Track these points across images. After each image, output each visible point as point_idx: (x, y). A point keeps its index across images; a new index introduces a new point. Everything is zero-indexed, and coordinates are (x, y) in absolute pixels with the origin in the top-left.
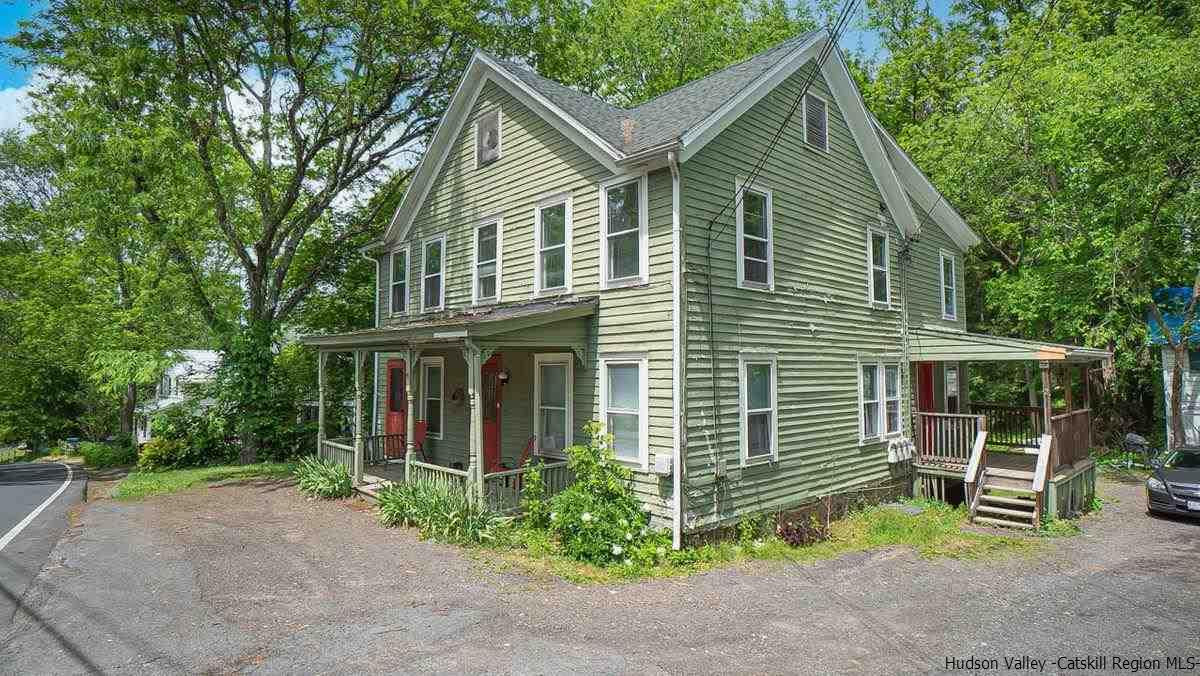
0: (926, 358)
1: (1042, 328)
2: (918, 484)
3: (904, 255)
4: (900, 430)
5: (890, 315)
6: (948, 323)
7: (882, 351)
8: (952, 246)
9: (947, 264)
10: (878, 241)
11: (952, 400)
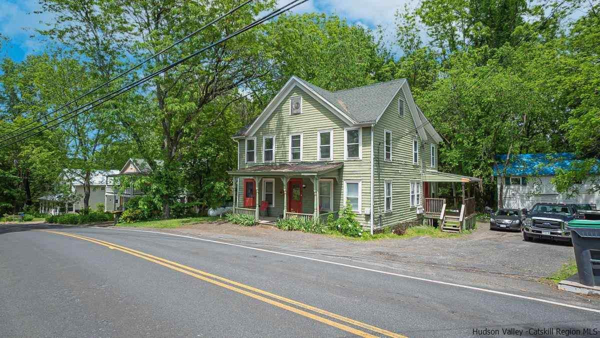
0: (428, 181)
1: (459, 170)
2: (425, 221)
3: (422, 147)
4: (420, 204)
5: (418, 167)
6: (432, 169)
7: (416, 178)
8: (435, 143)
9: (433, 148)
10: (416, 143)
11: (433, 194)
